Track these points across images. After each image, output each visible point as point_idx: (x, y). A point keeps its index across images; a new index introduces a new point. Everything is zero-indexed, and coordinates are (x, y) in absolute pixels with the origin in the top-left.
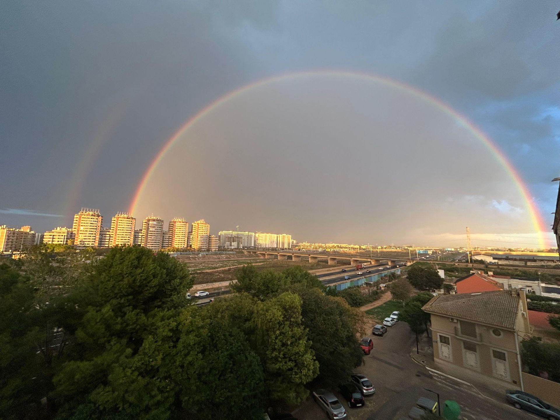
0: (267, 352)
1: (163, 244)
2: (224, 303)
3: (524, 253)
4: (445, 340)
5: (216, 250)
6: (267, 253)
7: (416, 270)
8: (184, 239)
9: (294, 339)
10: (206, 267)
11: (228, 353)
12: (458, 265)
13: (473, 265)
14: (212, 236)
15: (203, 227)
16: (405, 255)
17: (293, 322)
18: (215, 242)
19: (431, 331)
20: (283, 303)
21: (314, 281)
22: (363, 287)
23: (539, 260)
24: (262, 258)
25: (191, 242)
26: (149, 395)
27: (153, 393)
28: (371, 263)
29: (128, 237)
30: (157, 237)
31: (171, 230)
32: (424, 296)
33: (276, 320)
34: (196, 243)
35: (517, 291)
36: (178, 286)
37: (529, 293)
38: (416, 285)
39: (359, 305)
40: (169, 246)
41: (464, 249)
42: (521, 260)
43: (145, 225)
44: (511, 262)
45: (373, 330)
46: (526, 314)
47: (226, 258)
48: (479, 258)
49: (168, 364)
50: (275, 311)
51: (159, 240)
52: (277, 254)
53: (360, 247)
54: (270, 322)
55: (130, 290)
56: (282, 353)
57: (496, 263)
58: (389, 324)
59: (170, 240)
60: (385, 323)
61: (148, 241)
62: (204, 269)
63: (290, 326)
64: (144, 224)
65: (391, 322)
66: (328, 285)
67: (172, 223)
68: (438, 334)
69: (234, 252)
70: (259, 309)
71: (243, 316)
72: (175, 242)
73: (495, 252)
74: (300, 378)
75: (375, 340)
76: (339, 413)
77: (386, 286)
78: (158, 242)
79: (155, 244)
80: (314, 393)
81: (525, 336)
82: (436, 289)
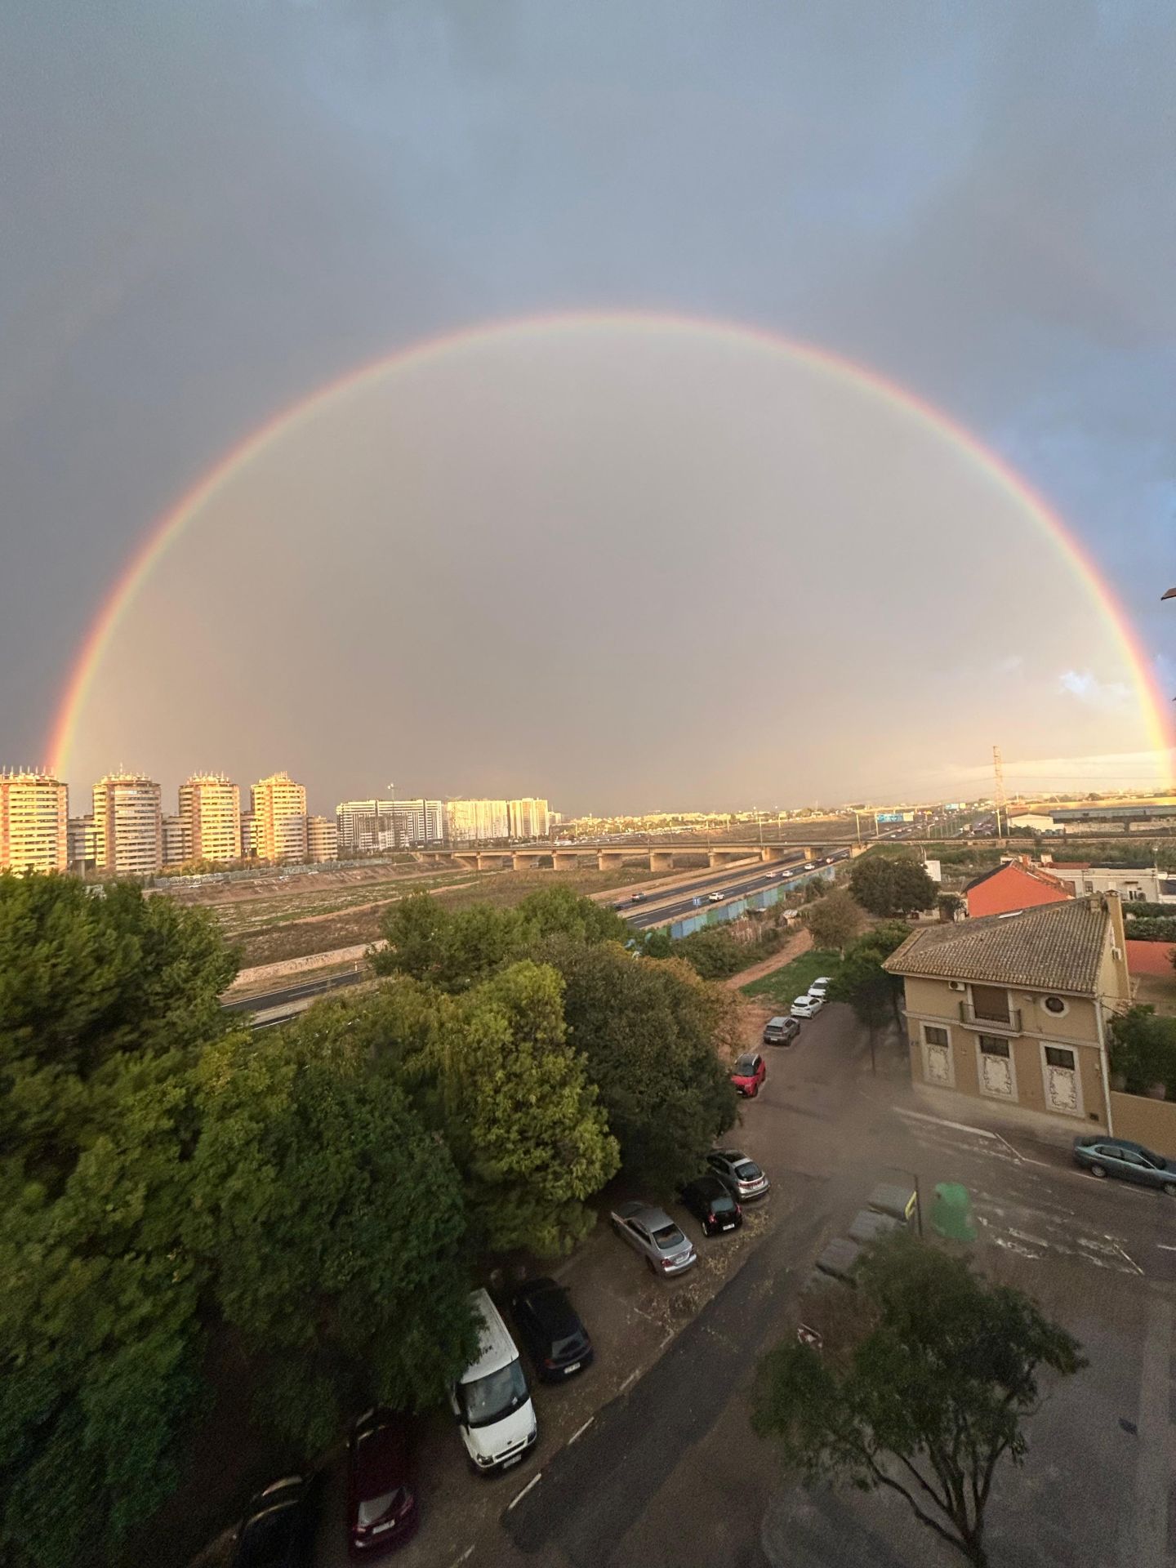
0: (475, 1132)
1: (166, 855)
2: (340, 1012)
3: (1124, 800)
4: (936, 1037)
5: (331, 859)
6: (482, 854)
7: (872, 867)
8: (231, 833)
9: (547, 1088)
10: (305, 908)
11: (357, 1149)
12: (974, 844)
13: (1007, 842)
14: (317, 820)
15: (284, 794)
16: (846, 828)
17: (543, 1041)
18: (326, 836)
19: (905, 1018)
20: (513, 994)
21: (605, 923)
22: (742, 923)
23: (1156, 816)
24: (468, 868)
25: (252, 840)
26: (112, 1307)
27: (125, 1299)
28: (761, 858)
29: (50, 842)
30: (146, 834)
31: (186, 811)
32: (891, 932)
33: (492, 1042)
34: (269, 842)
35: (1102, 899)
36: (186, 981)
37: (1131, 898)
38: (870, 905)
39: (731, 970)
40: (187, 856)
41: (988, 802)
42: (1115, 819)
43: (101, 800)
44: (1095, 827)
45: (765, 1033)
46: (1122, 953)
47: (362, 879)
48: (1020, 822)
49: (170, 1210)
50: (489, 1017)
51: (153, 843)
52: (509, 854)
53: (733, 817)
54: (475, 1050)
55: (19, 1010)
56: (515, 1128)
57: (1061, 833)
58: (804, 1012)
59: (189, 841)
60: (795, 1011)
61: (118, 849)
62: (298, 915)
63: (536, 1054)
64: (97, 797)
65: (809, 1007)
66: (647, 928)
67: (188, 790)
68: (921, 1023)
69: (387, 861)
70: (445, 1016)
71: (400, 1040)
72: (204, 843)
73: (1058, 805)
74: (569, 1186)
75: (770, 1058)
76: (679, 1256)
77: (798, 916)
78: (151, 850)
79: (140, 857)
80: (613, 1214)
81: (1118, 1005)
82: (922, 911)
